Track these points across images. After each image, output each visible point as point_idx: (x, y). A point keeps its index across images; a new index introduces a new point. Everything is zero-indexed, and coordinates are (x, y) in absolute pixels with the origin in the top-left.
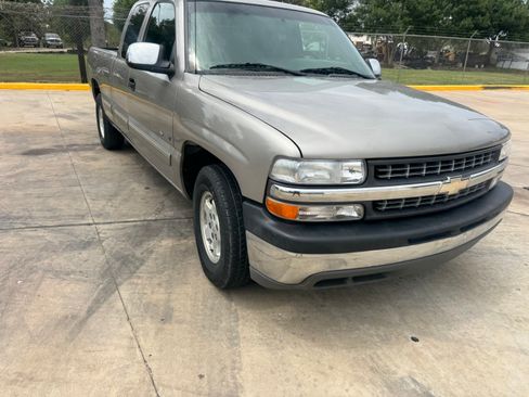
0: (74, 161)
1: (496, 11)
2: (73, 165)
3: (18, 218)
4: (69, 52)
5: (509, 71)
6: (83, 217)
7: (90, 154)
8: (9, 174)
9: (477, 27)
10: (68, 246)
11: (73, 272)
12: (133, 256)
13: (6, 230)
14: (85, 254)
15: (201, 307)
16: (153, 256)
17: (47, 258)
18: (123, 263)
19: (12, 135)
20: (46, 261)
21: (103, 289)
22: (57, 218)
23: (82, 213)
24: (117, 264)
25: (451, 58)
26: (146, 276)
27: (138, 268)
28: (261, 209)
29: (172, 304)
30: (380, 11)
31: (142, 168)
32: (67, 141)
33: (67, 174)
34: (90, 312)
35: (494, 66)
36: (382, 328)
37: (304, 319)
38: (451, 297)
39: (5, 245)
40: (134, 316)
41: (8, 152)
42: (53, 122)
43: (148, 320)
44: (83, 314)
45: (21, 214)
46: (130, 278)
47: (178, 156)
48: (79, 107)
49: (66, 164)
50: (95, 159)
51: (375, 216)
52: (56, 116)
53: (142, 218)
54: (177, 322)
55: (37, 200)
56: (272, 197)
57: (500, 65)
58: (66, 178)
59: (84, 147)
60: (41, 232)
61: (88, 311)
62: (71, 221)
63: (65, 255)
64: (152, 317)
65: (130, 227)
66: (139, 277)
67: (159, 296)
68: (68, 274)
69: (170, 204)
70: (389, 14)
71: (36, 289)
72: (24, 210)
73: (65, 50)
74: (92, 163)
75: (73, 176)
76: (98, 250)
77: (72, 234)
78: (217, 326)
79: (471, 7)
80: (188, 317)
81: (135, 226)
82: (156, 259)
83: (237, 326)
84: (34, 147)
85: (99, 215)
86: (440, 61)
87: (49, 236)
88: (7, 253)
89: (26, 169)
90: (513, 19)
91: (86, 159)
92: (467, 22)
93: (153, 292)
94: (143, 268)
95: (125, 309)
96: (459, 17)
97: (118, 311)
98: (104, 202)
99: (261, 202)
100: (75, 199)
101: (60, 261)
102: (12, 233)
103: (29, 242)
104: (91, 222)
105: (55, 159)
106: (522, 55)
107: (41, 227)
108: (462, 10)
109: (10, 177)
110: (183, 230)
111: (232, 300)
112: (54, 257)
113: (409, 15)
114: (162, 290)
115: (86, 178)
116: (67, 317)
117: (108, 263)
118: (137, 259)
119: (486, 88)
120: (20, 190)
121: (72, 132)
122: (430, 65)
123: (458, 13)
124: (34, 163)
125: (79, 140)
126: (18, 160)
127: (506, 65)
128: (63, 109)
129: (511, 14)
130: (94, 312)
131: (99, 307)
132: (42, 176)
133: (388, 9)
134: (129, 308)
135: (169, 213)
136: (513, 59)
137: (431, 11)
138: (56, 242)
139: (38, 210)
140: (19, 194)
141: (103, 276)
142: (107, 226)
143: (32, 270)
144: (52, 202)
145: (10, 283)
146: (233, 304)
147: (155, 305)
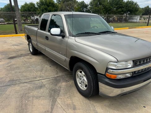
0: (25, 60)
1: (127, 6)
2: (25, 61)
3: (17, 80)
4: (7, 24)
5: (132, 22)
6: (36, 78)
7: (28, 57)
8: (7, 65)
9: (122, 11)
10: (35, 88)
11: (41, 96)
12: (56, 89)
13: (15, 85)
14: (42, 90)
15: (83, 104)
16: (62, 88)
17: (31, 92)
18: (54, 92)
19: (2, 52)
20: (31, 94)
21: (52, 101)
22: (28, 79)
23: (35, 76)
24: (53, 93)
25: (116, 19)
26: (63, 95)
27: (59, 93)
28: (104, 76)
29: (74, 104)
30: (96, 8)
31: (46, 60)
32: (19, 53)
33: (25, 64)
34: (52, 109)
35: (128, 21)
36: (135, 105)
37: (113, 104)
38: (148, 93)
39: (17, 90)
40: (65, 109)
41: (3, 58)
42: (13, 47)
43: (70, 109)
44: (50, 110)
45: (17, 79)
46: (58, 96)
47: (68, 60)
48: (19, 42)
49: (23, 61)
50: (31, 59)
51: (135, 75)
52: (13, 45)
53: (53, 77)
54: (78, 109)
55: (20, 74)
56: (108, 73)
57: (129, 21)
58: (25, 65)
59: (26, 55)
60: (26, 84)
61: (51, 109)
62: (33, 80)
63: (36, 91)
64: (70, 108)
65: (51, 80)
66: (61, 96)
67: (69, 101)
68: (40, 97)
69: (59, 71)
70: (99, 9)
71: (33, 103)
72: (17, 77)
73: (6, 23)
74: (30, 60)
75: (27, 65)
76: (45, 88)
77: (35, 84)
78: (90, 109)
79: (120, 6)
80: (81, 107)
81: (52, 79)
82: (63, 89)
83: (96, 108)
84: (10, 56)
85: (40, 77)
86: (113, 21)
87: (29, 85)
88: (18, 92)
89: (11, 64)
90: (131, 8)
91: (28, 59)
92: (120, 10)
93: (67, 101)
94: (61, 93)
95: (62, 107)
96: (117, 8)
97: (60, 108)
98: (40, 72)
99: (104, 74)
100: (31, 72)
101: (35, 93)
102: (17, 85)
103: (24, 88)
104: (39, 79)
105: (19, 59)
106: (135, 18)
107: (25, 82)
108: (118, 7)
109: (8, 67)
110: (67, 79)
111: (90, 101)
112: (33, 92)
113: (104, 9)
114: (69, 100)
115: (31, 65)
116: (46, 111)
117: (50, 92)
118: (58, 90)
119: (129, 28)
120: (13, 71)
121: (20, 50)
122: (111, 22)
123: (117, 7)
124: (13, 61)
125: (23, 52)
126: (8, 61)
127: (131, 21)
128: (14, 43)
129: (131, 7)
130: (53, 109)
131: (54, 107)
132: (17, 66)
133: (98, 7)
134: (63, 106)
135: (60, 74)
136: (132, 19)
137: (110, 7)
138: (31, 87)
139: (21, 77)
140: (13, 72)
141: (50, 97)
142: (44, 80)
143: (29, 97)
144: (25, 74)
145: (24, 102)
146: (91, 102)
147: (69, 104)
